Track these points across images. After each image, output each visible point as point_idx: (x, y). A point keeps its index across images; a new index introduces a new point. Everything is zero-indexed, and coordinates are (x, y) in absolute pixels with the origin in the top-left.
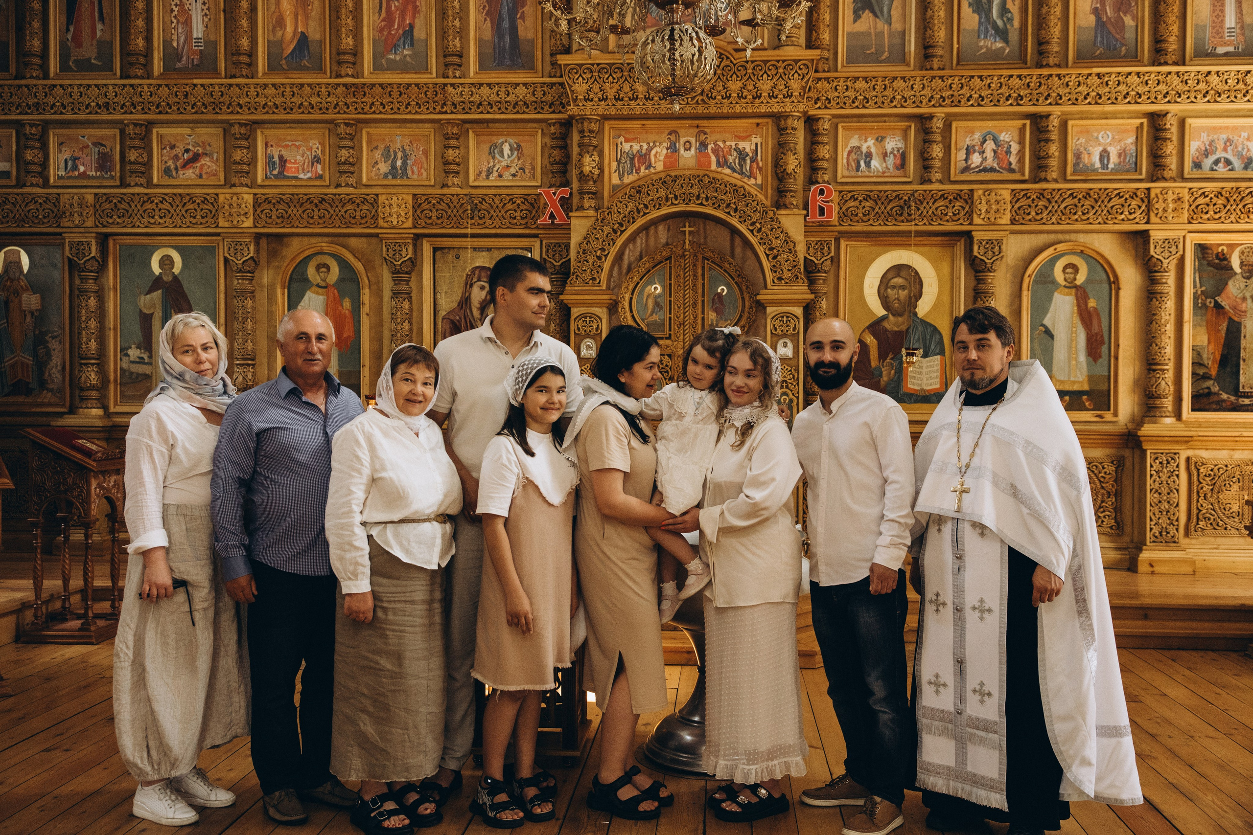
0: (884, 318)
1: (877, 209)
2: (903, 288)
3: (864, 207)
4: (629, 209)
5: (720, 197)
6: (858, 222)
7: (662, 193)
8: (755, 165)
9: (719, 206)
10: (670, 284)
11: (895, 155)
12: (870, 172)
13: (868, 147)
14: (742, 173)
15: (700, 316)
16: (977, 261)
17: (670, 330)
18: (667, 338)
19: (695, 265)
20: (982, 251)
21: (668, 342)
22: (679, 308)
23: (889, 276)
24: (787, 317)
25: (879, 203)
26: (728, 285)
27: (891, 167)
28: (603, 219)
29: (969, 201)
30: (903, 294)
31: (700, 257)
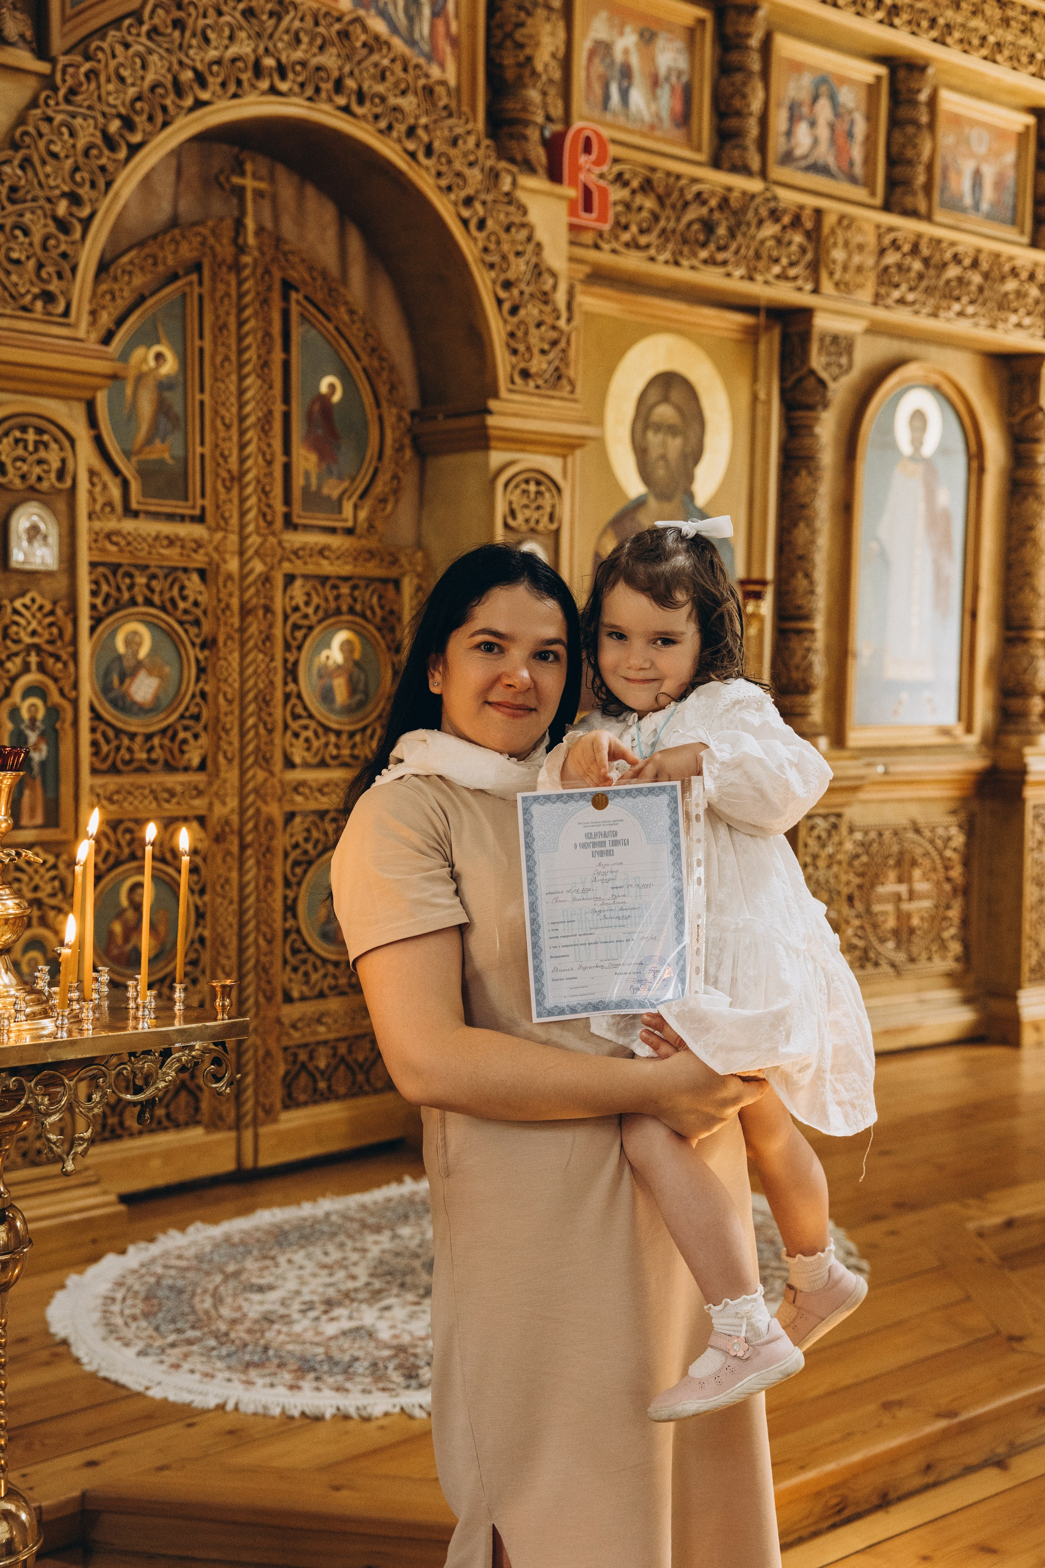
0: (640, 503)
1: (662, 223)
2: (672, 430)
3: (640, 209)
4: (150, 77)
5: (393, 101)
6: (627, 245)
7: (244, 47)
8: (441, 29)
9: (390, 127)
10: (201, 350)
11: (673, 89)
12: (627, 116)
13: (626, 52)
14: (412, 42)
15: (280, 459)
16: (811, 383)
17: (203, 495)
18: (194, 519)
19: (265, 302)
20: (823, 359)
21: (197, 531)
22: (228, 427)
23: (652, 397)
24: (538, 483)
25: (668, 202)
26: (345, 375)
27: (665, 114)
28: (73, 91)
29: (814, 235)
30: (675, 444)
31: (277, 275)
